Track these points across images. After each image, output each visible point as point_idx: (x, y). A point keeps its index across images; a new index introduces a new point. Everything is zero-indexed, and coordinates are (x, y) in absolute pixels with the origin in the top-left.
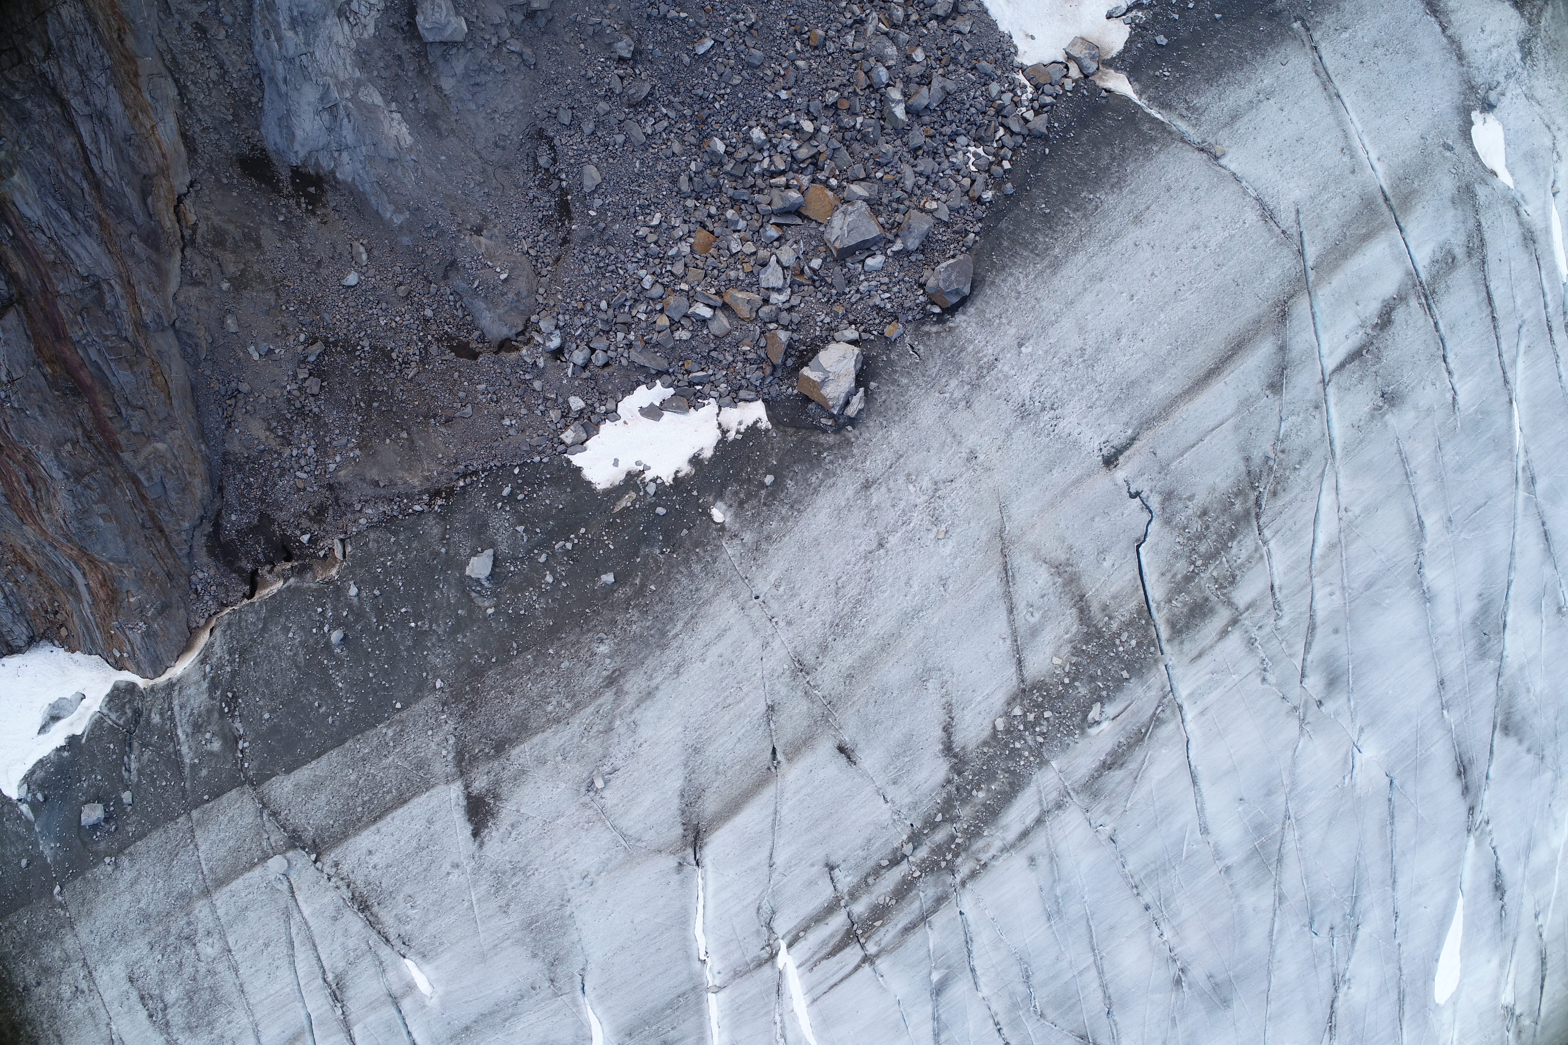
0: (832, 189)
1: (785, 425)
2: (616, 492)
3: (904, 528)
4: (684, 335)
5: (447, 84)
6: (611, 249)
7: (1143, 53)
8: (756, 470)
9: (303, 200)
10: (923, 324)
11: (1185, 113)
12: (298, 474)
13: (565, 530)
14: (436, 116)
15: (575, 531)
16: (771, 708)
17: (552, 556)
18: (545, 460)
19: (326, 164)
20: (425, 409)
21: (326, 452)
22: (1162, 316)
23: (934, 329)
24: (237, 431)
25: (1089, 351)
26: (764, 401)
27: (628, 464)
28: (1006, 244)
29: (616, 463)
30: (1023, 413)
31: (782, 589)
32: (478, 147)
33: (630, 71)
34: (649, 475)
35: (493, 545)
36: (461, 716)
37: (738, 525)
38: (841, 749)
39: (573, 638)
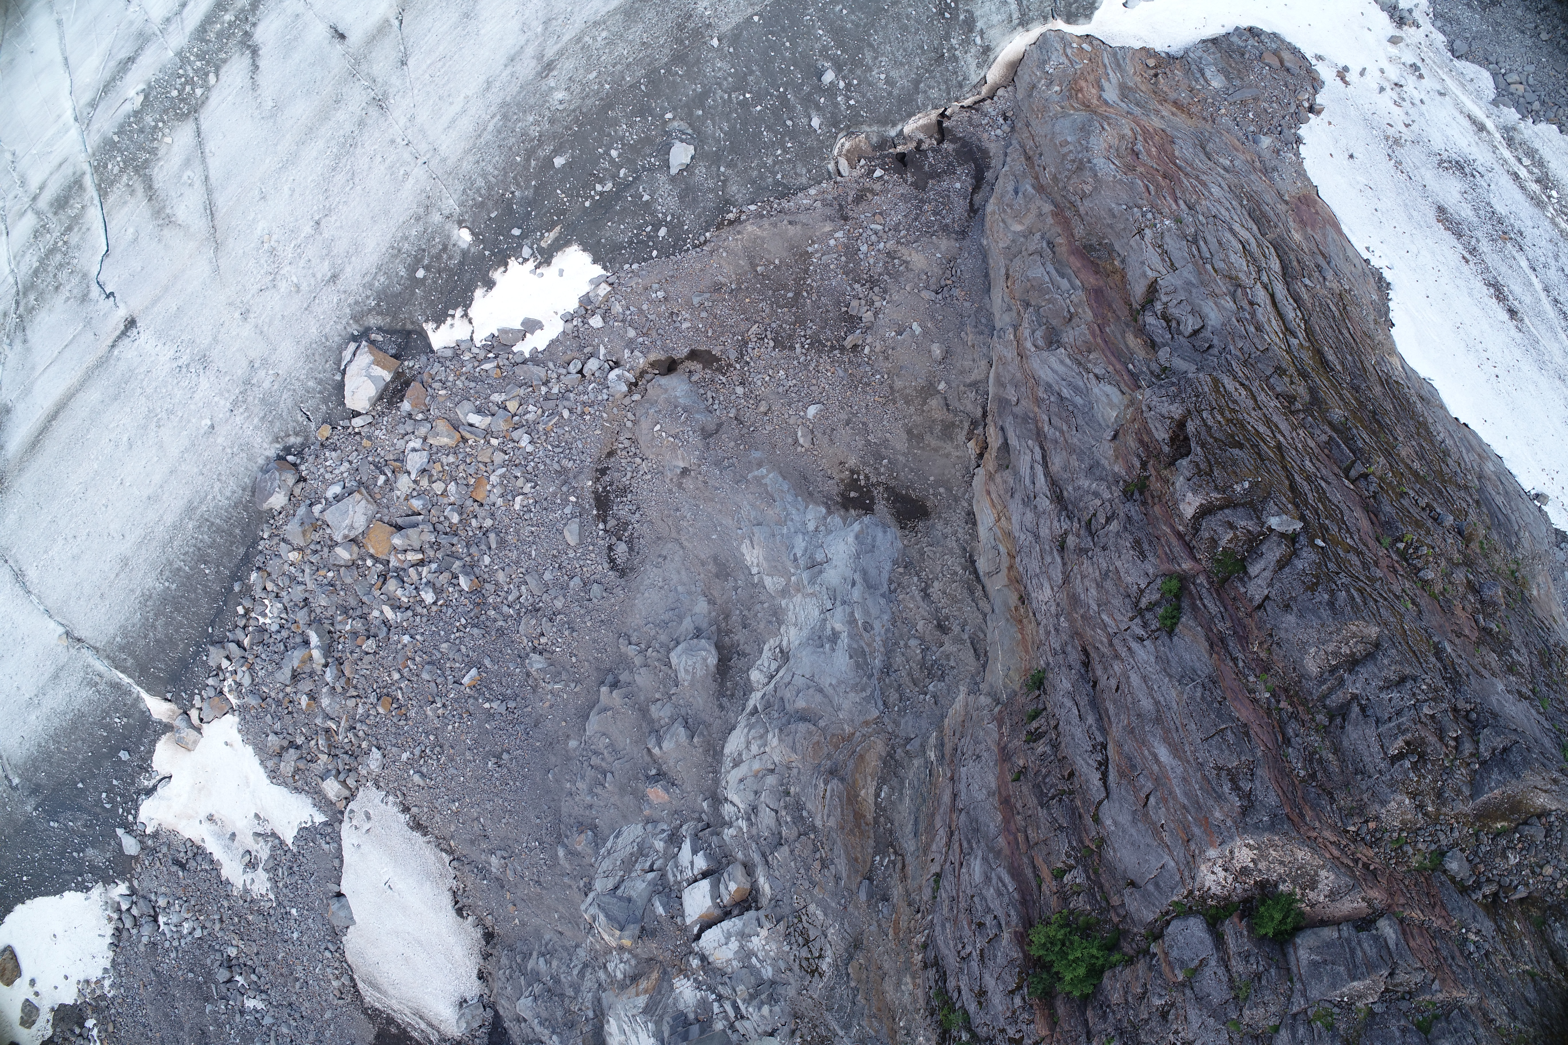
0: (372, 556)
1: (416, 332)
2: (559, 245)
3: (299, 241)
4: (496, 398)
5: (702, 606)
6: (556, 467)
7: (139, 742)
8: (435, 282)
9: (863, 483)
10: (302, 444)
11: (97, 679)
12: (880, 227)
13: (606, 203)
14: (717, 576)
15: (595, 203)
16: (403, 63)
17: (614, 177)
18: (627, 266)
19: (836, 520)
20: (740, 296)
21: (848, 248)
22: (96, 466)
23: (292, 440)
24: (939, 255)
25: (153, 426)
26: (432, 351)
27: (549, 272)
28: (237, 531)
29: (561, 273)
30: (204, 361)
31: (402, 172)
32: (681, 552)
33: (536, 642)
34: (531, 264)
35: (673, 180)
36: (691, 16)
37: (447, 227)
38: (342, 37)
39: (589, 102)
